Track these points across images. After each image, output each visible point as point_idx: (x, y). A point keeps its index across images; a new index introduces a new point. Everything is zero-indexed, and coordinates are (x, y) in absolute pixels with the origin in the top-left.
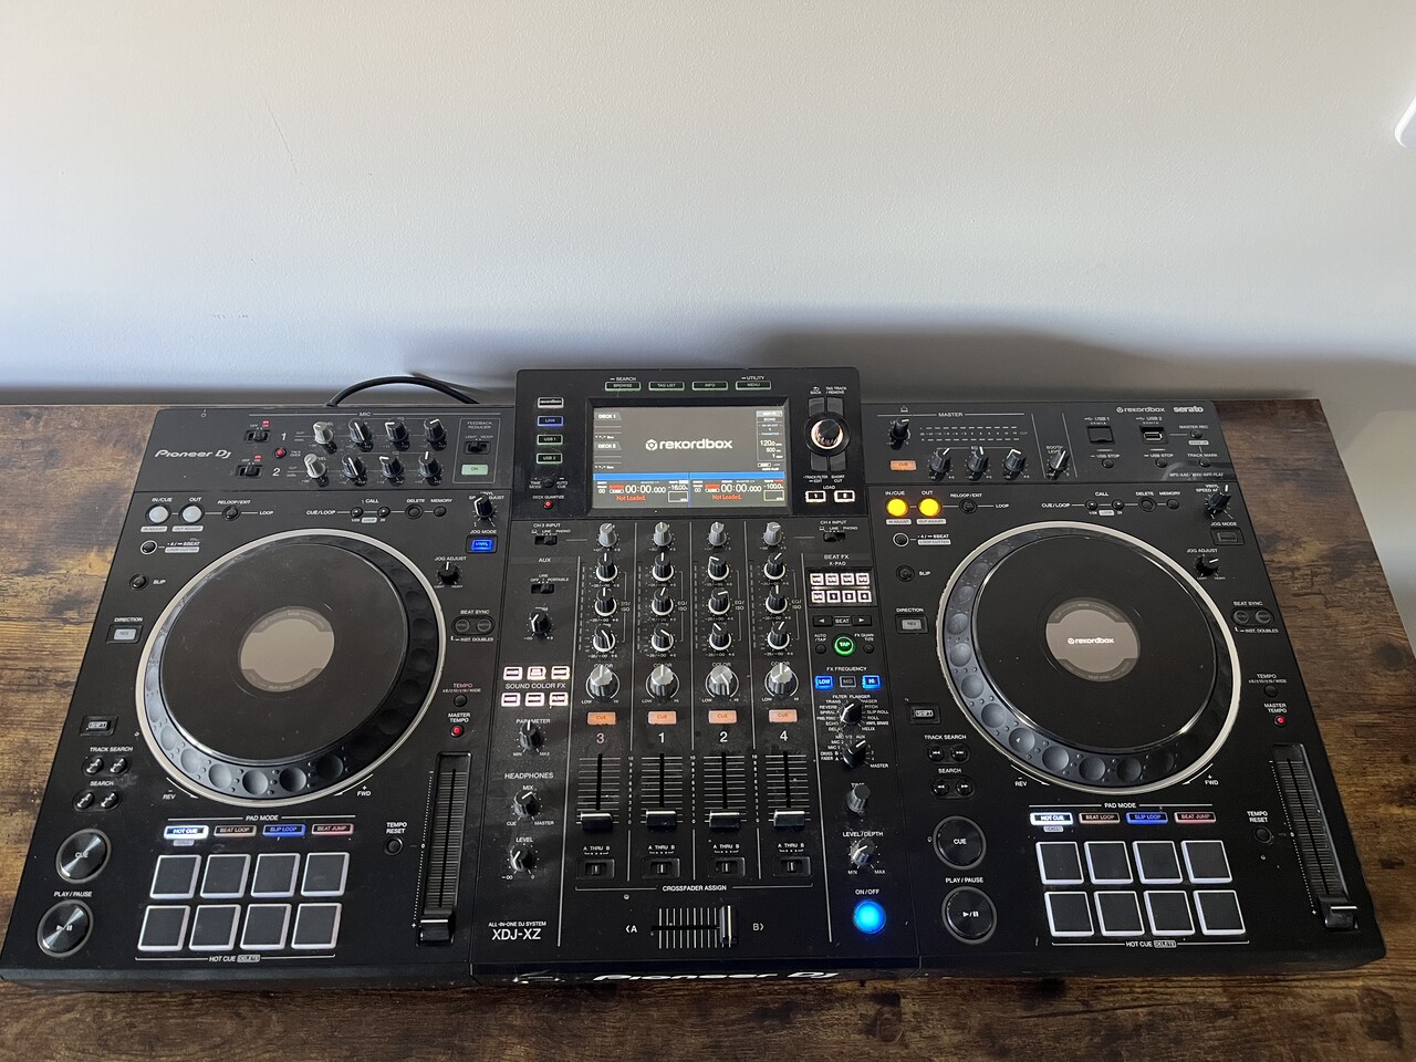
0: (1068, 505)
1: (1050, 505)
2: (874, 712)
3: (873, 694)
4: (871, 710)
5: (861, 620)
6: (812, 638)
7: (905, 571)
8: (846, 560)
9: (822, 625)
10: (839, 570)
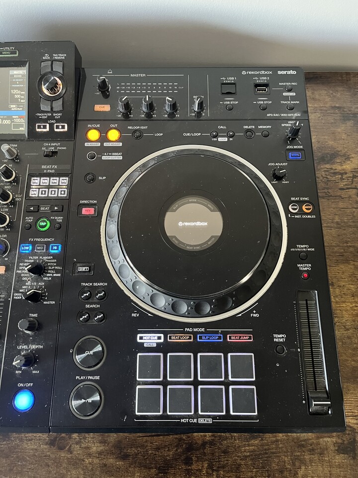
0: (199, 134)
1: (188, 134)
2: (53, 268)
3: (54, 256)
4: (52, 266)
5: (56, 208)
6: (24, 219)
7: (89, 177)
8: (55, 169)
9: (32, 212)
10: (50, 175)
